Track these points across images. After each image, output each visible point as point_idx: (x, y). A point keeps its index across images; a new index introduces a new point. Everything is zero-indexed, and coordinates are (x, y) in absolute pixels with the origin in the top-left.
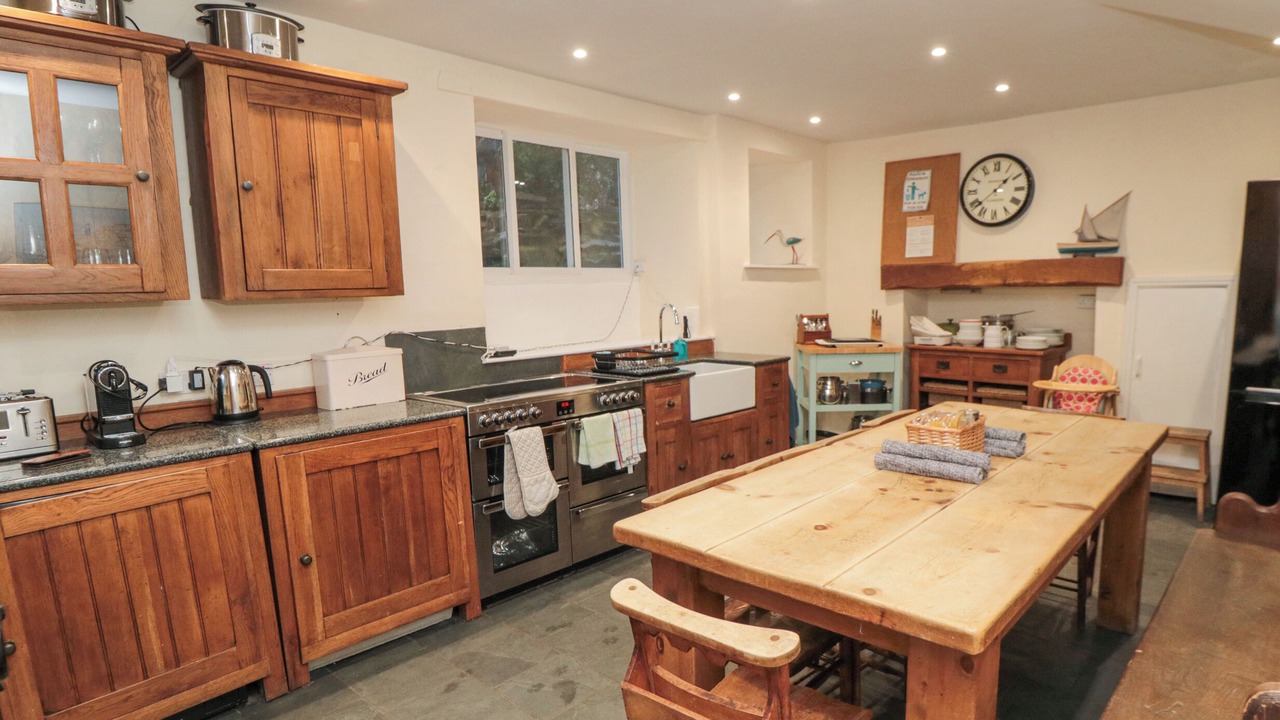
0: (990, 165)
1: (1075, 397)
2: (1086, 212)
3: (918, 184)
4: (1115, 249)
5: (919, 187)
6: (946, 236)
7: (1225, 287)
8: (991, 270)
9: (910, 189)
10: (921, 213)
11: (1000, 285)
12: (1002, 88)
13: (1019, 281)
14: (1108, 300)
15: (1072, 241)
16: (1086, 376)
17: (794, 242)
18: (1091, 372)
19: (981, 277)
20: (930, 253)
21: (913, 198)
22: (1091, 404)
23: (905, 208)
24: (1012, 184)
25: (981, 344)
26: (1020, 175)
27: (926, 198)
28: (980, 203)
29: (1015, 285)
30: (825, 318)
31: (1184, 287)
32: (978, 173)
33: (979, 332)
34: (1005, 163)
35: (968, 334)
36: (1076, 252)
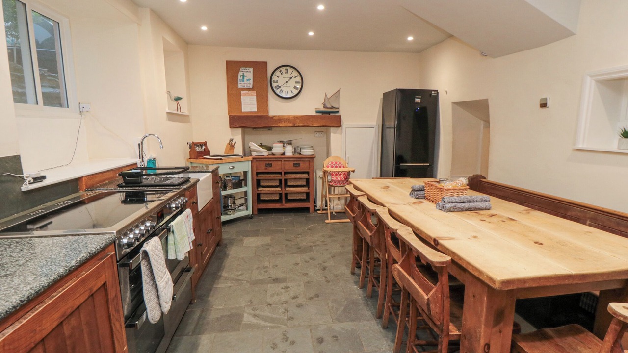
0: (283, 69)
1: (334, 174)
2: (326, 95)
3: (245, 74)
4: (337, 112)
5: (247, 77)
6: (262, 101)
7: (373, 128)
8: (287, 119)
9: (242, 76)
10: (249, 89)
11: (292, 126)
12: (311, 34)
13: (301, 125)
14: (335, 133)
15: (321, 108)
16: (337, 165)
17: (178, 99)
18: (338, 163)
19: (283, 122)
20: (255, 110)
21: (243, 81)
22: (341, 176)
23: (240, 86)
24: (294, 80)
25: (283, 154)
26: (297, 76)
27: (251, 82)
28: (280, 87)
29: (299, 126)
30: (205, 144)
31: (361, 128)
32: (278, 73)
33: (282, 148)
34: (290, 70)
35: (277, 149)
36: (323, 113)
